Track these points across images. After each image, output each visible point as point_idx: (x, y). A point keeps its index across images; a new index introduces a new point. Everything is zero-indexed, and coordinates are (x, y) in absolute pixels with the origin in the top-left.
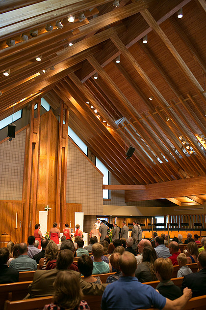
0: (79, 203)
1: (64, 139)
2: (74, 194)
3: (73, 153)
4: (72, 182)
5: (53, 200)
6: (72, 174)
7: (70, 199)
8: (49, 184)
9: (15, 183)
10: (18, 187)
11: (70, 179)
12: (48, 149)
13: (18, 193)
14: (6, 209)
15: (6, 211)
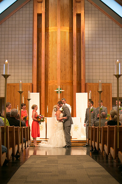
0: (108, 82)
1: (78, 4)
2: (101, 71)
3: (97, 19)
4: (97, 57)
5: (68, 80)
6: (97, 46)
7: (94, 78)
8: (61, 61)
9: (23, 64)
10: (27, 67)
11: (94, 53)
12: (59, 19)
13: (27, 74)
14: (14, 93)
15: (14, 95)
